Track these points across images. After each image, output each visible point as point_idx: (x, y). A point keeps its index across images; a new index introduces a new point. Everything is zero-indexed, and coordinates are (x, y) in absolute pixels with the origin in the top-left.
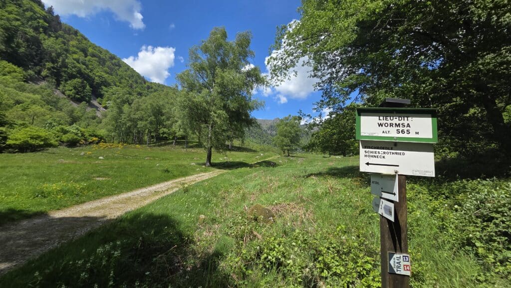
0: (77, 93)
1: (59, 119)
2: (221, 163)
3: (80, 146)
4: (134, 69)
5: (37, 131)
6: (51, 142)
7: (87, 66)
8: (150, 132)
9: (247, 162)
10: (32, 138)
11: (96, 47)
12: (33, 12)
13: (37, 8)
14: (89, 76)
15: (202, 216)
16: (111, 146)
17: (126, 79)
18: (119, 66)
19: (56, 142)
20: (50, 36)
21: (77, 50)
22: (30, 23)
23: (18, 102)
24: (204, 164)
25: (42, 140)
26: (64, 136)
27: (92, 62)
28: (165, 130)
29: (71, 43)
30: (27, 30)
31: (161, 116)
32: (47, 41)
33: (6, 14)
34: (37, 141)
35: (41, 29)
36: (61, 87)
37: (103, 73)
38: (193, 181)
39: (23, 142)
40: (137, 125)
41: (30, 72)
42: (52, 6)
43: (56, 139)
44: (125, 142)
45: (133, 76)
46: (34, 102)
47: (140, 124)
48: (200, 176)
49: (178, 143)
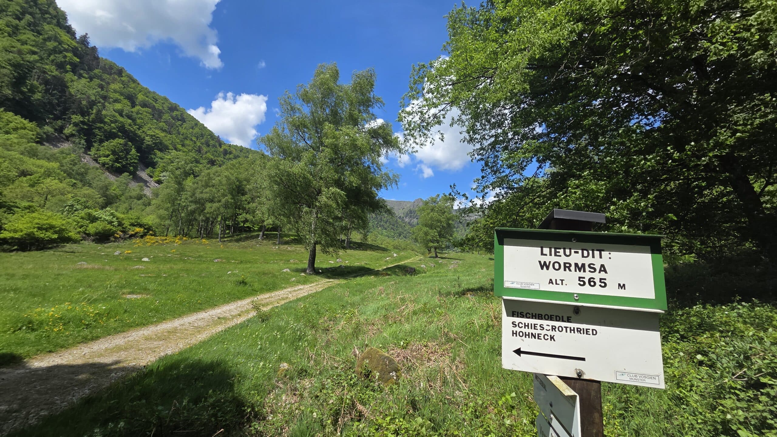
0: (117, 161)
1: (85, 199)
2: (330, 268)
3: (114, 242)
4: (205, 126)
5: (49, 217)
6: (70, 234)
7: (134, 120)
8: (225, 219)
9: (372, 268)
10: (40, 229)
11: (149, 92)
12: (58, 41)
13: (65, 37)
14: (135, 134)
15: (285, 365)
16: (163, 240)
17: (191, 140)
18: (183, 120)
19: (78, 235)
20: (80, 76)
21: (119, 97)
22: (52, 57)
23: (24, 174)
24: (304, 271)
25: (56, 232)
26: (90, 225)
27: (141, 114)
28: (249, 217)
29: (113, 86)
30: (47, 67)
31: (243, 194)
32: (75, 83)
33: (18, 45)
34: (48, 234)
35: (68, 66)
36: (93, 152)
37: (157, 131)
38: (283, 299)
39: (26, 234)
40: (204, 209)
41: (47, 128)
42: (87, 34)
43: (79, 230)
44: (186, 235)
45: (202, 135)
46: (48, 174)
47: (209, 207)
48: (295, 291)
49: (267, 237)
